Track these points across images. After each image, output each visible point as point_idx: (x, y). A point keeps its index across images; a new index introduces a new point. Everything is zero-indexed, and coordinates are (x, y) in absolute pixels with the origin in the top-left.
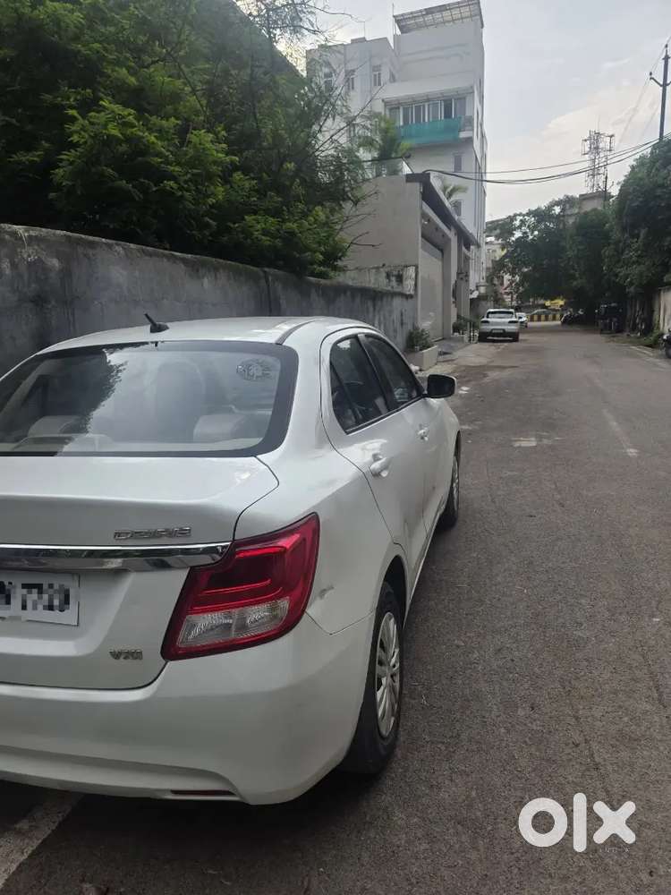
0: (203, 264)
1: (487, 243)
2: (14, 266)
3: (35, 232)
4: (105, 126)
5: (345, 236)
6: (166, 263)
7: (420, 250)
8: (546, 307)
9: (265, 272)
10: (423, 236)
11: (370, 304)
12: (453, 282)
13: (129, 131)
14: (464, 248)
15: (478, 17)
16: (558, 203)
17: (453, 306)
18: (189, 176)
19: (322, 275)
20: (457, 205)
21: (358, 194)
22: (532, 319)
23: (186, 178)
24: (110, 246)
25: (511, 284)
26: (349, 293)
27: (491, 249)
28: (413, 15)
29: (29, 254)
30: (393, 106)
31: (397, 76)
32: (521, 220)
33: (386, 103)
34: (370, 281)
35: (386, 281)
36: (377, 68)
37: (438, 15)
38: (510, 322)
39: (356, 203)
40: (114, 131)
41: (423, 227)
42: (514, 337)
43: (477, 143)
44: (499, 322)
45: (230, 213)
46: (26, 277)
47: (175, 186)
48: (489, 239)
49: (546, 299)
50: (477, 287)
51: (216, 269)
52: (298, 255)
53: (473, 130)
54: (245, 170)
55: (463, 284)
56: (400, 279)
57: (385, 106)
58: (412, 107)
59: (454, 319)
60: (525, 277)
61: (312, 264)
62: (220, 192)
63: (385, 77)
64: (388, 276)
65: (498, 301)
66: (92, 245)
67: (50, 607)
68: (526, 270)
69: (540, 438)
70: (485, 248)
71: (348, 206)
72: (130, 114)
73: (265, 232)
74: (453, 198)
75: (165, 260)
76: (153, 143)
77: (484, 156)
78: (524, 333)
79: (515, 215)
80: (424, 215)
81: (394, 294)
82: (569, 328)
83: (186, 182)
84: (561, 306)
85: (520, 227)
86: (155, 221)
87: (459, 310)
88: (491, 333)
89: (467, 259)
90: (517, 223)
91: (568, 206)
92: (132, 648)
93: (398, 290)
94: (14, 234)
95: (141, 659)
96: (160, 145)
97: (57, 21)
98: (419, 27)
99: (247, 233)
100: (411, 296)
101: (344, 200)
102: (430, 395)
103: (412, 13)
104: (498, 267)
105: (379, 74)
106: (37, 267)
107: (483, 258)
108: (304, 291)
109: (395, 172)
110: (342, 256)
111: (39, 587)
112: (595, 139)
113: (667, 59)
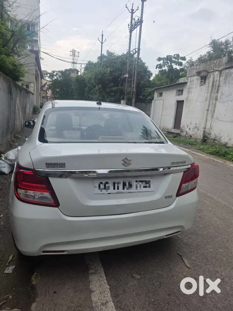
7: (35, 78)
9: (9, 78)
32: (56, 73)
41: (35, 70)
43: (39, 43)
53: (38, 38)
68: (58, 90)
100: (33, 94)
112: (74, 52)
113: (102, 35)
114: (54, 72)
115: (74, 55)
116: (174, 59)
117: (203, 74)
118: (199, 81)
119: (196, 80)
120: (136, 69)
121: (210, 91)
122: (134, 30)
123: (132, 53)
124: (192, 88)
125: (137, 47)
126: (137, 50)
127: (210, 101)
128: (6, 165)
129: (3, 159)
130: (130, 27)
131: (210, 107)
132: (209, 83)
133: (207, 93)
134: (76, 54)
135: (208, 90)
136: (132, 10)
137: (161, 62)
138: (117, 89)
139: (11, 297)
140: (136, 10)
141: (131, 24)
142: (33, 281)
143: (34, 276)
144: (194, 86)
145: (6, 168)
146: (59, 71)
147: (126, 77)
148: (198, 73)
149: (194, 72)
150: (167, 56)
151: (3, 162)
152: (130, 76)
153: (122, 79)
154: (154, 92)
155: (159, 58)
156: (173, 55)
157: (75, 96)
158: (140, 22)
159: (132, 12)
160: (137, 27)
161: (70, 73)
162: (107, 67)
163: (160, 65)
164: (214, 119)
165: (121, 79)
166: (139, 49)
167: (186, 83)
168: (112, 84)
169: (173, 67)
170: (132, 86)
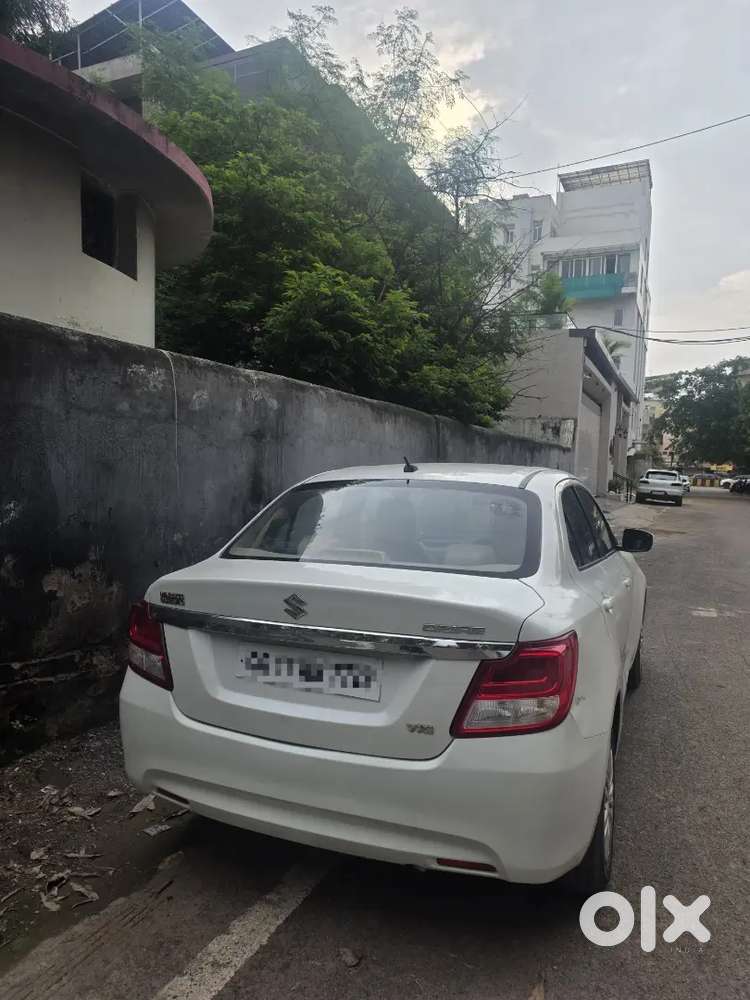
0: (386, 410)
1: (645, 399)
2: (244, 404)
3: (263, 375)
4: (318, 286)
5: (509, 388)
6: (357, 407)
7: (580, 405)
8: (712, 472)
9: (436, 418)
10: (584, 391)
11: (528, 455)
12: (611, 438)
13: (336, 289)
14: (623, 404)
15: (647, 179)
16: (728, 364)
17: (610, 462)
18: (383, 329)
19: (486, 425)
20: (617, 360)
21: (522, 347)
22: (695, 483)
23: (380, 331)
24: (316, 390)
25: (673, 443)
26: (509, 444)
27: (651, 406)
28: (579, 175)
29: (256, 394)
30: (552, 261)
31: (558, 231)
32: (687, 379)
33: (545, 256)
34: (524, 431)
35: (542, 432)
36: (538, 223)
37: (605, 176)
38: (673, 485)
39: (519, 355)
40: (325, 289)
41: (585, 381)
42: (677, 501)
43: (640, 299)
44: (659, 483)
45: (410, 363)
46: (251, 415)
47: (370, 338)
48: (647, 395)
49: (712, 463)
50: (634, 445)
51: (396, 414)
52: (467, 405)
53: (636, 286)
54: (425, 324)
55: (621, 440)
56: (557, 431)
57: (544, 259)
58: (572, 261)
59: (610, 477)
60: (688, 437)
61: (479, 412)
62: (403, 344)
63: (546, 230)
64: (544, 429)
65: (657, 460)
66: (302, 388)
67: (356, 685)
68: (691, 430)
69: (720, 610)
70: (643, 405)
71: (511, 358)
72: (338, 275)
73: (441, 382)
74: (614, 354)
75: (357, 404)
76: (354, 300)
77: (647, 312)
78: (689, 497)
79: (681, 373)
80: (586, 370)
81: (552, 447)
82: (738, 496)
83: (379, 335)
84: (729, 472)
85: (685, 386)
86: (348, 368)
87: (615, 468)
88: (651, 495)
89: (626, 414)
90: (682, 381)
91: (740, 368)
92: (425, 723)
93: (556, 442)
94: (247, 377)
95: (432, 733)
96: (360, 302)
97: (282, 193)
98: (584, 186)
99: (425, 381)
100: (568, 450)
101: (508, 352)
102: (624, 548)
103: (577, 173)
104: (659, 425)
105: (540, 229)
106: (260, 406)
107: (641, 415)
108: (468, 437)
109: (558, 326)
110: (506, 406)
111: (350, 667)
114: (678, 376)
139: (111, 872)
142: (164, 862)
143: (174, 857)
146: (696, 372)
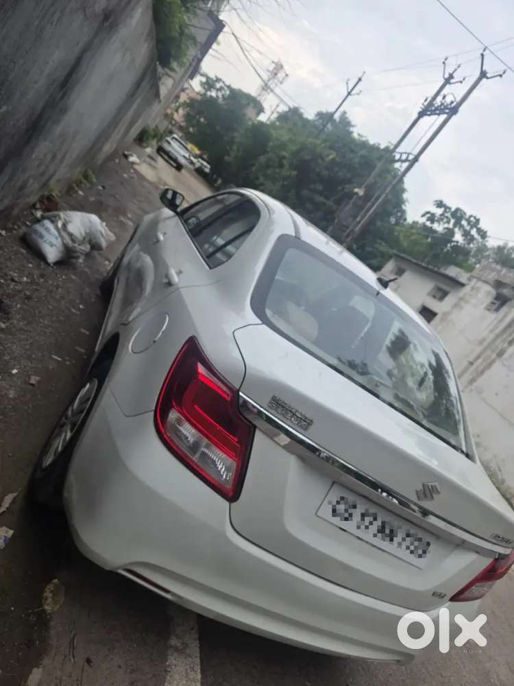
42: (179, 167)
44: (177, 150)
112: (279, 67)
113: (360, 80)
114: (218, 80)
115: (276, 74)
116: (464, 223)
117: (505, 291)
118: (489, 300)
119: (485, 293)
120: (387, 191)
121: (497, 331)
122: (429, 115)
123: (397, 157)
124: (467, 302)
125: (416, 152)
126: (411, 157)
127: (485, 349)
128: (58, 242)
129: (60, 224)
130: (426, 104)
131: (480, 361)
132: (505, 316)
133: (491, 331)
134: (281, 75)
135: (496, 327)
136: (451, 76)
137: (439, 211)
138: (324, 204)
140: (457, 82)
141: (430, 101)
142: (46, 599)
143: (52, 589)
144: (474, 301)
145: (54, 248)
146: (229, 87)
147: (357, 193)
148: (498, 284)
149: (492, 276)
150: (457, 210)
151: (56, 233)
152: (367, 198)
153: (346, 190)
154: (390, 257)
155: (441, 202)
156: (468, 214)
157: (229, 156)
158: (453, 110)
159: (448, 81)
160: (439, 114)
161: (248, 104)
162: (331, 148)
163: (433, 215)
164: (473, 387)
165: (343, 189)
166: (416, 159)
167: (462, 285)
168: (320, 187)
169: (453, 236)
170: (358, 219)
